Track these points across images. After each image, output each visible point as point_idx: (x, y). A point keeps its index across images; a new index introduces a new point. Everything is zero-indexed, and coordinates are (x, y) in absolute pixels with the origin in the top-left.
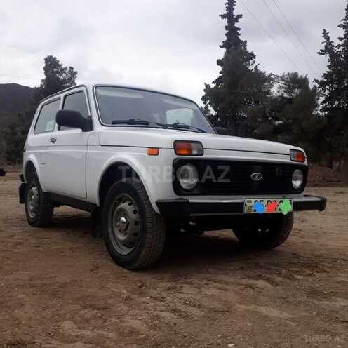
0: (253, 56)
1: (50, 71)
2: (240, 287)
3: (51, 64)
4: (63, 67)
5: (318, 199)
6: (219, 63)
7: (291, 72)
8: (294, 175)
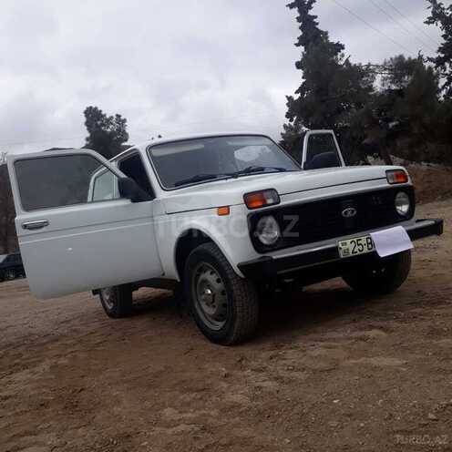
0: (342, 47)
1: (94, 125)
2: (350, 342)
3: (93, 116)
4: (108, 117)
5: (433, 222)
6: (299, 65)
7: (393, 57)
8: (397, 200)
